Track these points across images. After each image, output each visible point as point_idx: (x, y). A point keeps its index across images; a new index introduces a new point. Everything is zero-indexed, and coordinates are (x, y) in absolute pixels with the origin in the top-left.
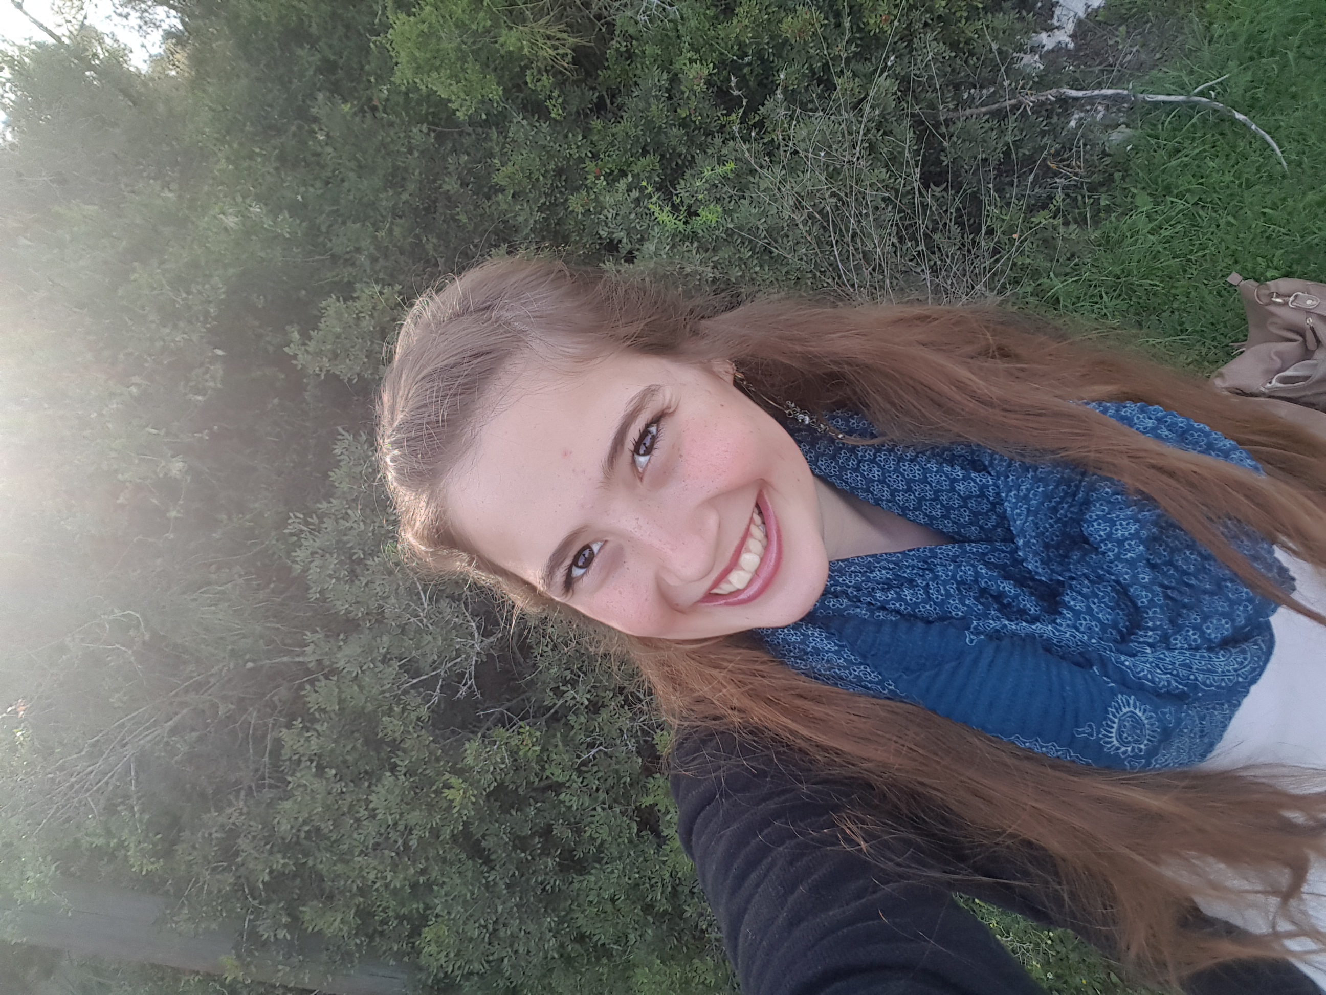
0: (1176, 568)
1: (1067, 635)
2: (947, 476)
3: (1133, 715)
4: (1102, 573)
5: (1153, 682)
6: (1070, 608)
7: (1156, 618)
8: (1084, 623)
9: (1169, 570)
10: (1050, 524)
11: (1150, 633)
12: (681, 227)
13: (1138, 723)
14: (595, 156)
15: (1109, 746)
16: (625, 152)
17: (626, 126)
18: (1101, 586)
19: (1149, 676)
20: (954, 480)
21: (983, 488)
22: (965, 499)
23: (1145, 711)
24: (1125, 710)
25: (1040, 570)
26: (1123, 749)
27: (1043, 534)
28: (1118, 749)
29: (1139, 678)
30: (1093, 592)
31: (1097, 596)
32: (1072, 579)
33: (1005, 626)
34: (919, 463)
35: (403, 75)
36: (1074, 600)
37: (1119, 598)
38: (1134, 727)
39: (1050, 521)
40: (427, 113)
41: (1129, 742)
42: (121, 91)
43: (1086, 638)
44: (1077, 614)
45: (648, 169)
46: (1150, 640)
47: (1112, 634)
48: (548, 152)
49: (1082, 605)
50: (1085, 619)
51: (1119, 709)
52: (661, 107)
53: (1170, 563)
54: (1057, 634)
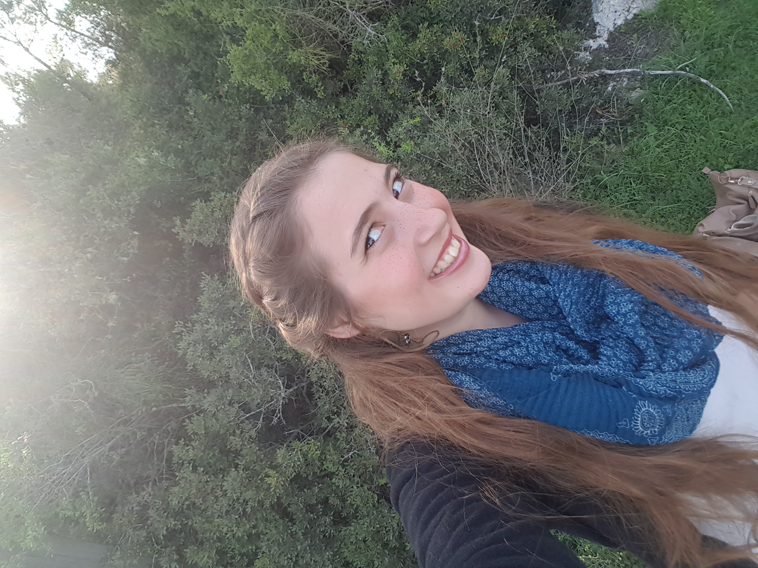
0: (659, 327)
1: (606, 370)
2: (527, 288)
3: (648, 412)
4: (618, 333)
5: (656, 392)
6: (605, 355)
7: (652, 354)
8: (613, 362)
9: (655, 328)
10: (587, 310)
11: (651, 364)
12: (391, 153)
13: (652, 416)
14: (342, 117)
15: (637, 431)
16: (359, 114)
17: (359, 101)
18: (619, 341)
19: (654, 389)
20: (531, 290)
21: (547, 293)
22: (539, 300)
23: (655, 409)
24: (643, 409)
25: (585, 335)
26: (646, 432)
27: (584, 316)
28: (643, 432)
29: (649, 391)
30: (616, 345)
31: (618, 347)
32: (603, 339)
33: (572, 368)
34: (511, 282)
35: (236, 78)
36: (606, 350)
37: (630, 347)
38: (650, 419)
39: (587, 308)
40: (250, 98)
41: (648, 428)
42: (82, 93)
43: (616, 370)
44: (609, 358)
45: (372, 123)
46: (652, 368)
47: (630, 367)
48: (316, 116)
49: (611, 352)
50: (614, 360)
51: (640, 409)
52: (378, 89)
53: (655, 324)
54: (601, 370)
